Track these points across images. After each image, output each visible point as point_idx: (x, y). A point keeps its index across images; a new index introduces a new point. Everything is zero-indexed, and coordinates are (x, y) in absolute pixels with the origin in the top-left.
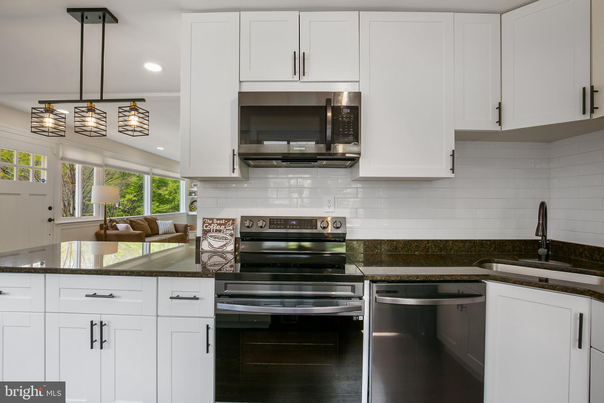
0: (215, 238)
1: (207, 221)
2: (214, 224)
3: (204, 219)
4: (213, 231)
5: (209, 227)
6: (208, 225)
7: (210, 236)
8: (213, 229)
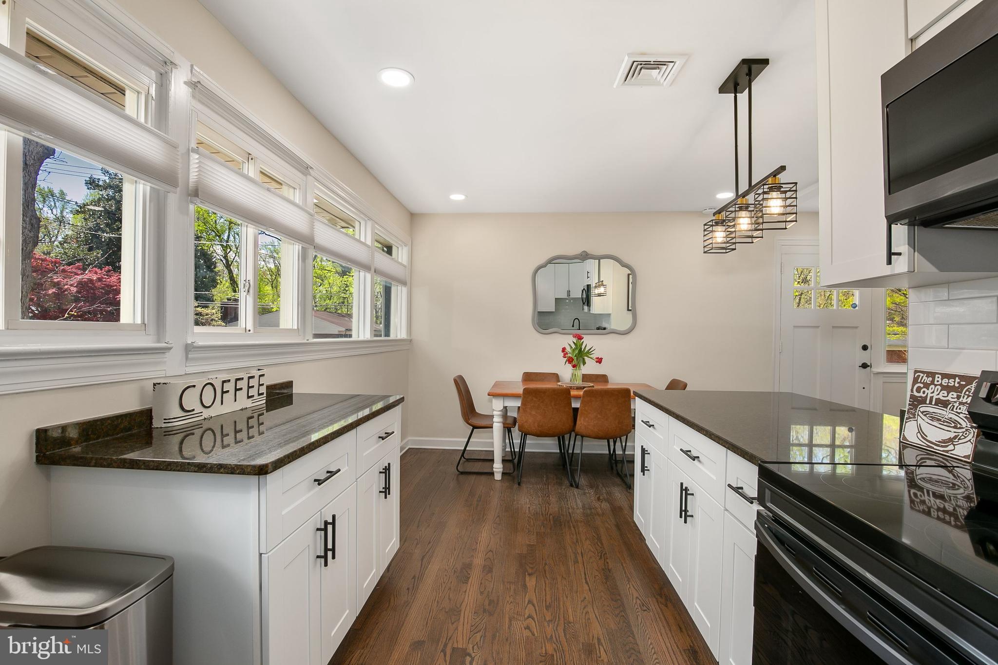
0: (933, 419)
1: (923, 377)
2: (936, 385)
3: (916, 372)
4: (930, 403)
5: (924, 392)
6: (922, 385)
7: (922, 413)
8: (932, 398)
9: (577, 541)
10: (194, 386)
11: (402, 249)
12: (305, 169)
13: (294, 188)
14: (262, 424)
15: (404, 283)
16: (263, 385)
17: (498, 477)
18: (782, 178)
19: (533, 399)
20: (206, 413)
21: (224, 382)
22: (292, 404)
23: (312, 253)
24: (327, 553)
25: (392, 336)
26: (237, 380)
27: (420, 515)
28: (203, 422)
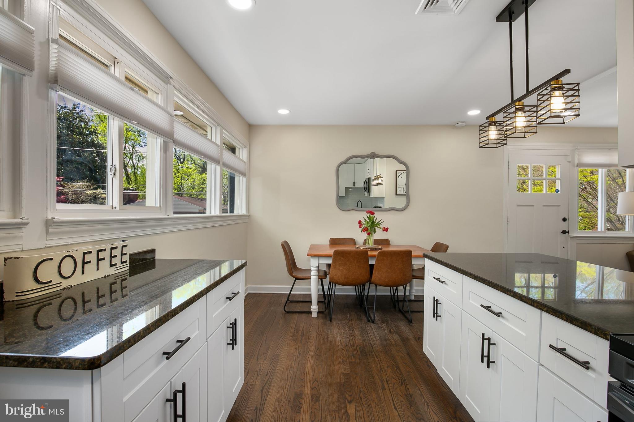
9: (381, 369)
10: (51, 259)
11: (243, 150)
12: (166, 78)
13: (157, 94)
14: (126, 287)
15: (244, 174)
16: (126, 254)
17: (314, 315)
18: (564, 80)
19: (341, 259)
20: (65, 283)
21: (85, 254)
22: (155, 268)
23: (172, 147)
25: (236, 213)
26: (99, 251)
27: (259, 349)
28: (62, 291)
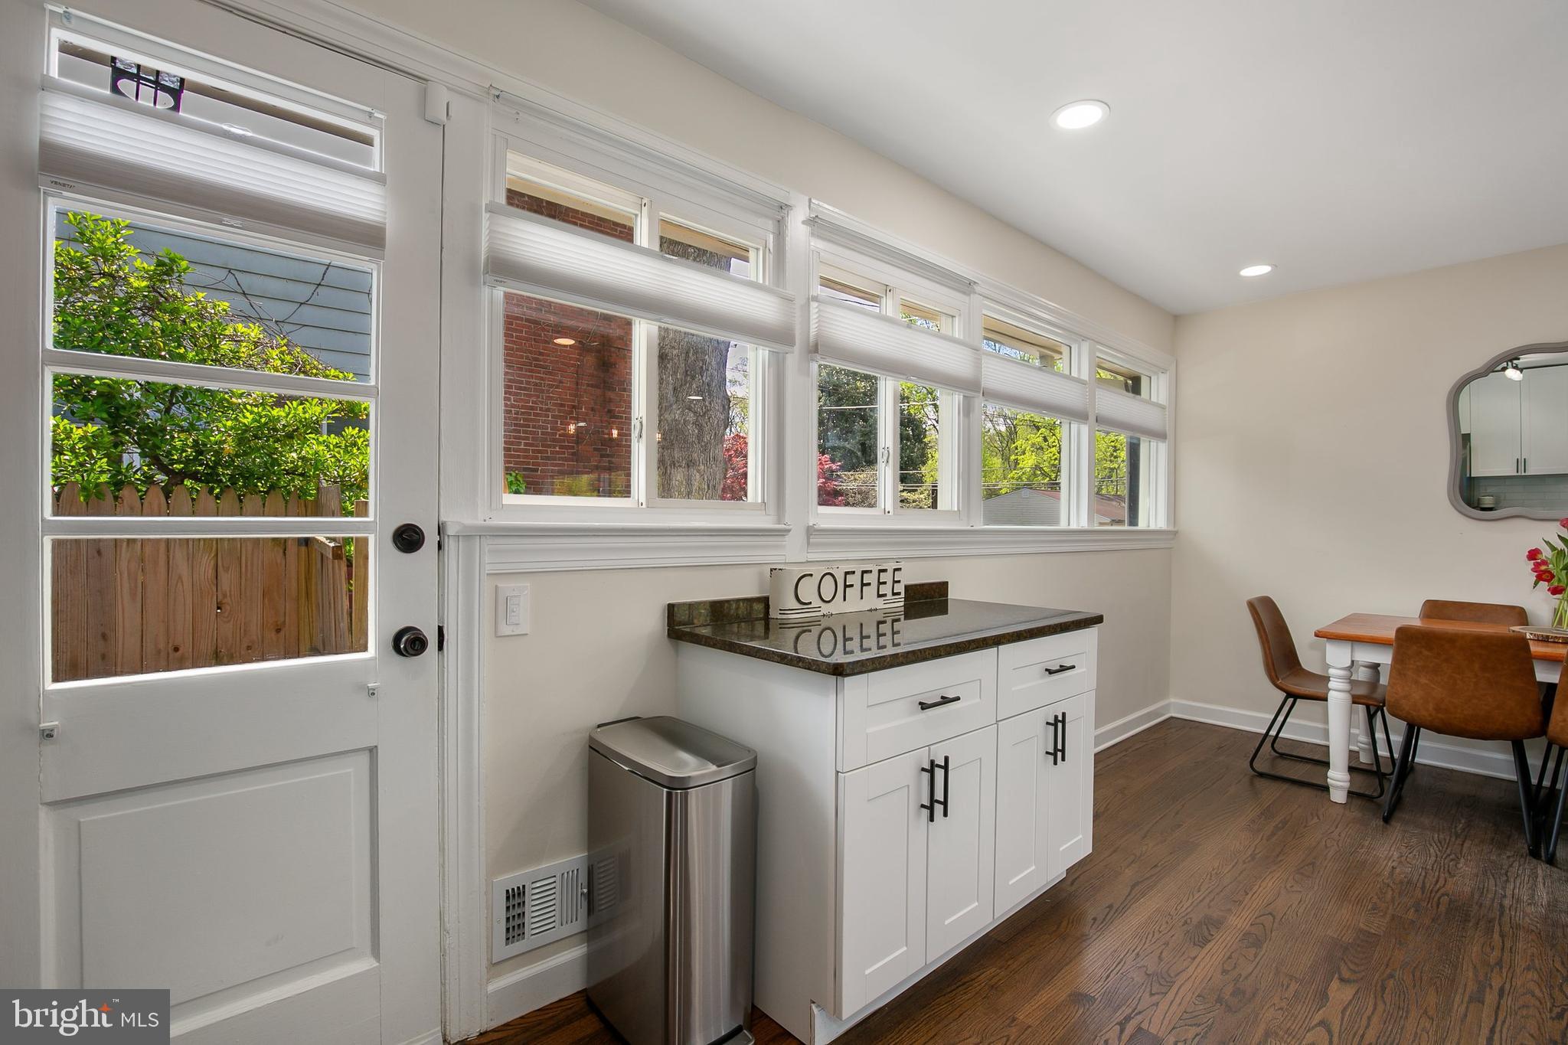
9: (1498, 963)
10: (811, 575)
11: (1158, 379)
12: (966, 286)
13: (953, 317)
14: (898, 632)
15: (1161, 436)
16: (899, 582)
17: (1338, 796)
19: (1421, 652)
20: (826, 609)
21: (847, 573)
22: (947, 614)
23: (979, 403)
24: (935, 805)
25: (1142, 524)
26: (864, 572)
27: (1155, 821)
28: (821, 618)
